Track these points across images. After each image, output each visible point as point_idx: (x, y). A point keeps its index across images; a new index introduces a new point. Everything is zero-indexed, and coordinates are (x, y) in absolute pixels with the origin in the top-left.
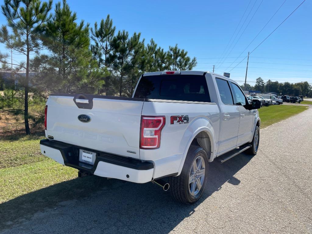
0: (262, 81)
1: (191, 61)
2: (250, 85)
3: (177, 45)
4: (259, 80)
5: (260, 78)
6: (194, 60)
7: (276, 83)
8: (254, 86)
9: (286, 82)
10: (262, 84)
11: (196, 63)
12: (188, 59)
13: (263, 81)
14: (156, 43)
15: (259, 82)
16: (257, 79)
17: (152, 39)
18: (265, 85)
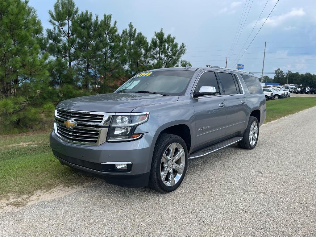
0: (281, 72)
1: (179, 48)
2: (269, 77)
3: (162, 29)
4: (278, 72)
5: (279, 69)
7: (297, 74)
8: (273, 78)
9: (308, 72)
10: (282, 76)
11: (185, 50)
12: (176, 46)
15: (278, 74)
16: (276, 71)
18: (284, 76)
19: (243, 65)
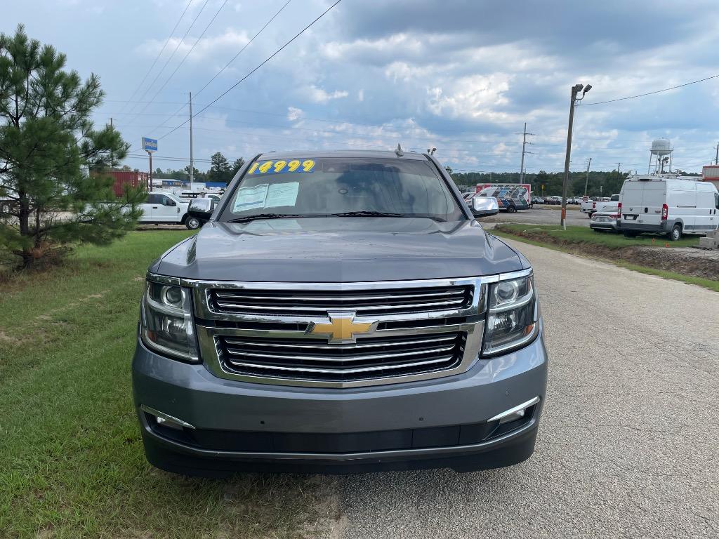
0: (223, 160)
3: (21, 28)
4: (218, 159)
5: (219, 154)
6: (93, 84)
10: (225, 168)
11: (101, 94)
13: (225, 160)
15: (218, 164)
16: (214, 157)
18: (231, 169)
19: (155, 142)
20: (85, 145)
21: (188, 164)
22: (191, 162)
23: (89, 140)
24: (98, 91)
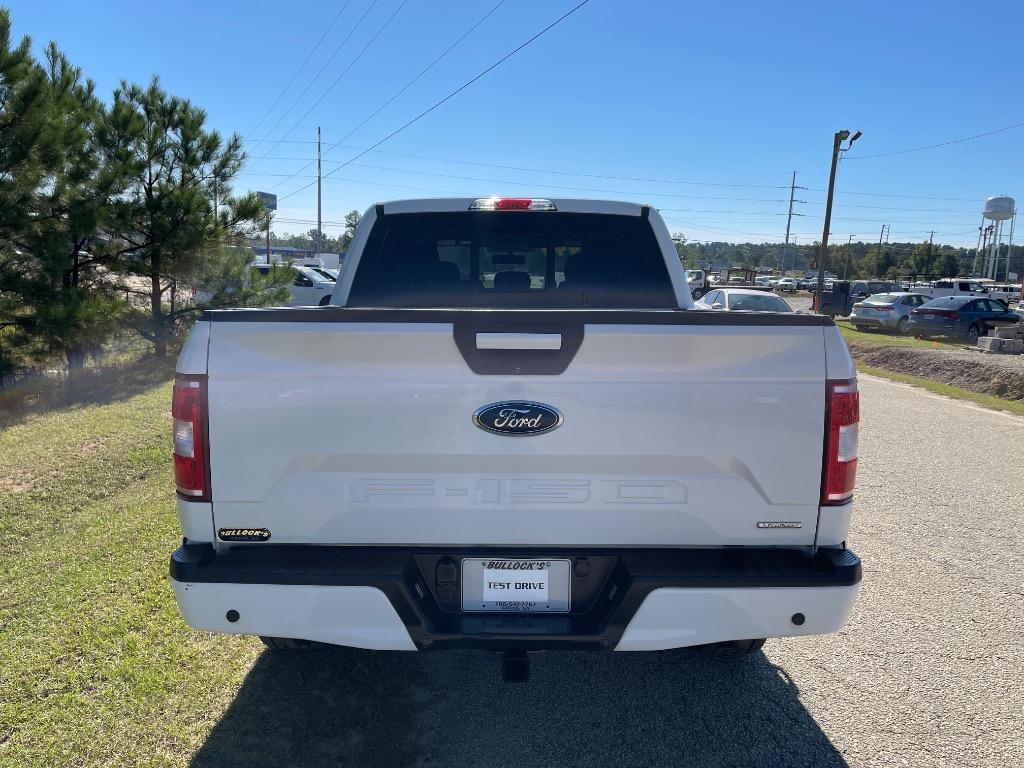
1: (222, 149)
2: (324, 236)
4: (354, 220)
5: (355, 213)
6: (235, 146)
11: (243, 156)
12: (212, 143)
14: (73, 63)
16: (349, 217)
17: (53, 46)
19: (275, 197)
20: (224, 215)
21: (316, 227)
22: (319, 225)
23: (228, 208)
24: (240, 152)
